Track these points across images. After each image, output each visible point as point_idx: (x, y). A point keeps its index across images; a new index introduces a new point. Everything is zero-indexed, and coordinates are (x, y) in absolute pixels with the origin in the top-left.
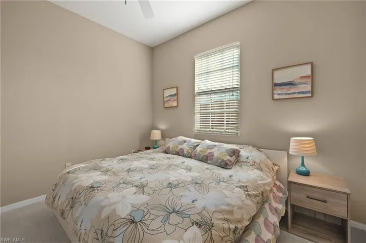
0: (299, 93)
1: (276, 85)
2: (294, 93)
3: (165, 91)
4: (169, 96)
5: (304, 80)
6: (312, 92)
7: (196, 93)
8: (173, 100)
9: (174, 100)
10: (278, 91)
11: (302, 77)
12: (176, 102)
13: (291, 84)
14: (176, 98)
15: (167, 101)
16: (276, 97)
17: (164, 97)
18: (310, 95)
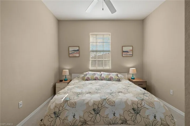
0: (129, 55)
1: (123, 51)
2: (128, 55)
3: (70, 48)
4: (73, 51)
5: (130, 51)
6: (132, 55)
7: (91, 51)
8: (75, 53)
9: (77, 53)
10: (124, 53)
11: (130, 50)
12: (79, 54)
13: (127, 52)
14: (78, 52)
15: (71, 53)
16: (123, 55)
17: (69, 51)
18: (132, 56)
